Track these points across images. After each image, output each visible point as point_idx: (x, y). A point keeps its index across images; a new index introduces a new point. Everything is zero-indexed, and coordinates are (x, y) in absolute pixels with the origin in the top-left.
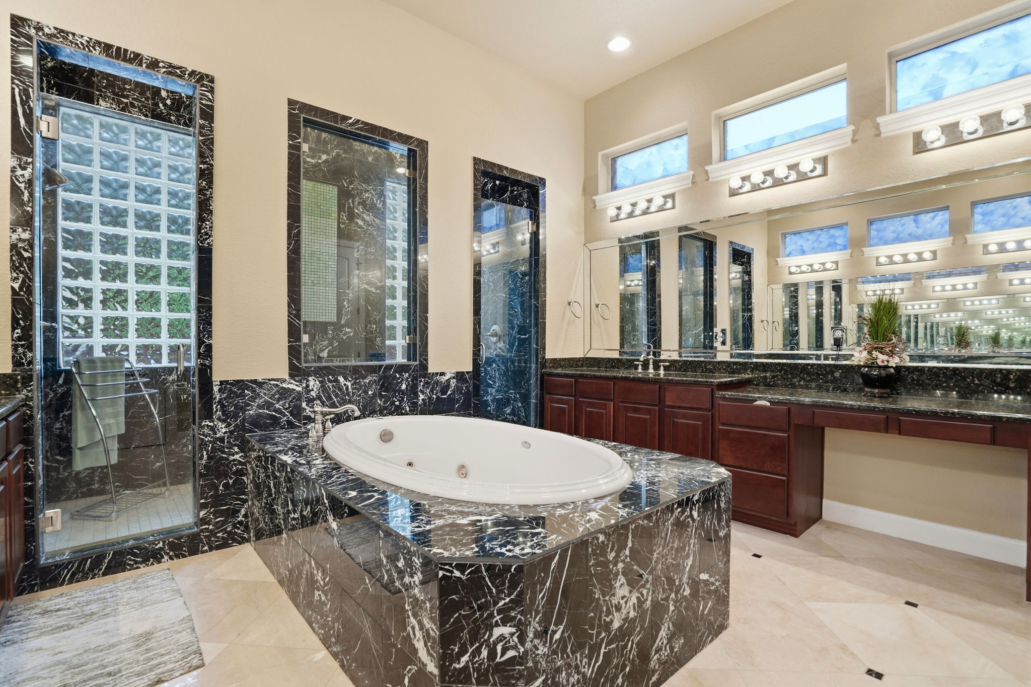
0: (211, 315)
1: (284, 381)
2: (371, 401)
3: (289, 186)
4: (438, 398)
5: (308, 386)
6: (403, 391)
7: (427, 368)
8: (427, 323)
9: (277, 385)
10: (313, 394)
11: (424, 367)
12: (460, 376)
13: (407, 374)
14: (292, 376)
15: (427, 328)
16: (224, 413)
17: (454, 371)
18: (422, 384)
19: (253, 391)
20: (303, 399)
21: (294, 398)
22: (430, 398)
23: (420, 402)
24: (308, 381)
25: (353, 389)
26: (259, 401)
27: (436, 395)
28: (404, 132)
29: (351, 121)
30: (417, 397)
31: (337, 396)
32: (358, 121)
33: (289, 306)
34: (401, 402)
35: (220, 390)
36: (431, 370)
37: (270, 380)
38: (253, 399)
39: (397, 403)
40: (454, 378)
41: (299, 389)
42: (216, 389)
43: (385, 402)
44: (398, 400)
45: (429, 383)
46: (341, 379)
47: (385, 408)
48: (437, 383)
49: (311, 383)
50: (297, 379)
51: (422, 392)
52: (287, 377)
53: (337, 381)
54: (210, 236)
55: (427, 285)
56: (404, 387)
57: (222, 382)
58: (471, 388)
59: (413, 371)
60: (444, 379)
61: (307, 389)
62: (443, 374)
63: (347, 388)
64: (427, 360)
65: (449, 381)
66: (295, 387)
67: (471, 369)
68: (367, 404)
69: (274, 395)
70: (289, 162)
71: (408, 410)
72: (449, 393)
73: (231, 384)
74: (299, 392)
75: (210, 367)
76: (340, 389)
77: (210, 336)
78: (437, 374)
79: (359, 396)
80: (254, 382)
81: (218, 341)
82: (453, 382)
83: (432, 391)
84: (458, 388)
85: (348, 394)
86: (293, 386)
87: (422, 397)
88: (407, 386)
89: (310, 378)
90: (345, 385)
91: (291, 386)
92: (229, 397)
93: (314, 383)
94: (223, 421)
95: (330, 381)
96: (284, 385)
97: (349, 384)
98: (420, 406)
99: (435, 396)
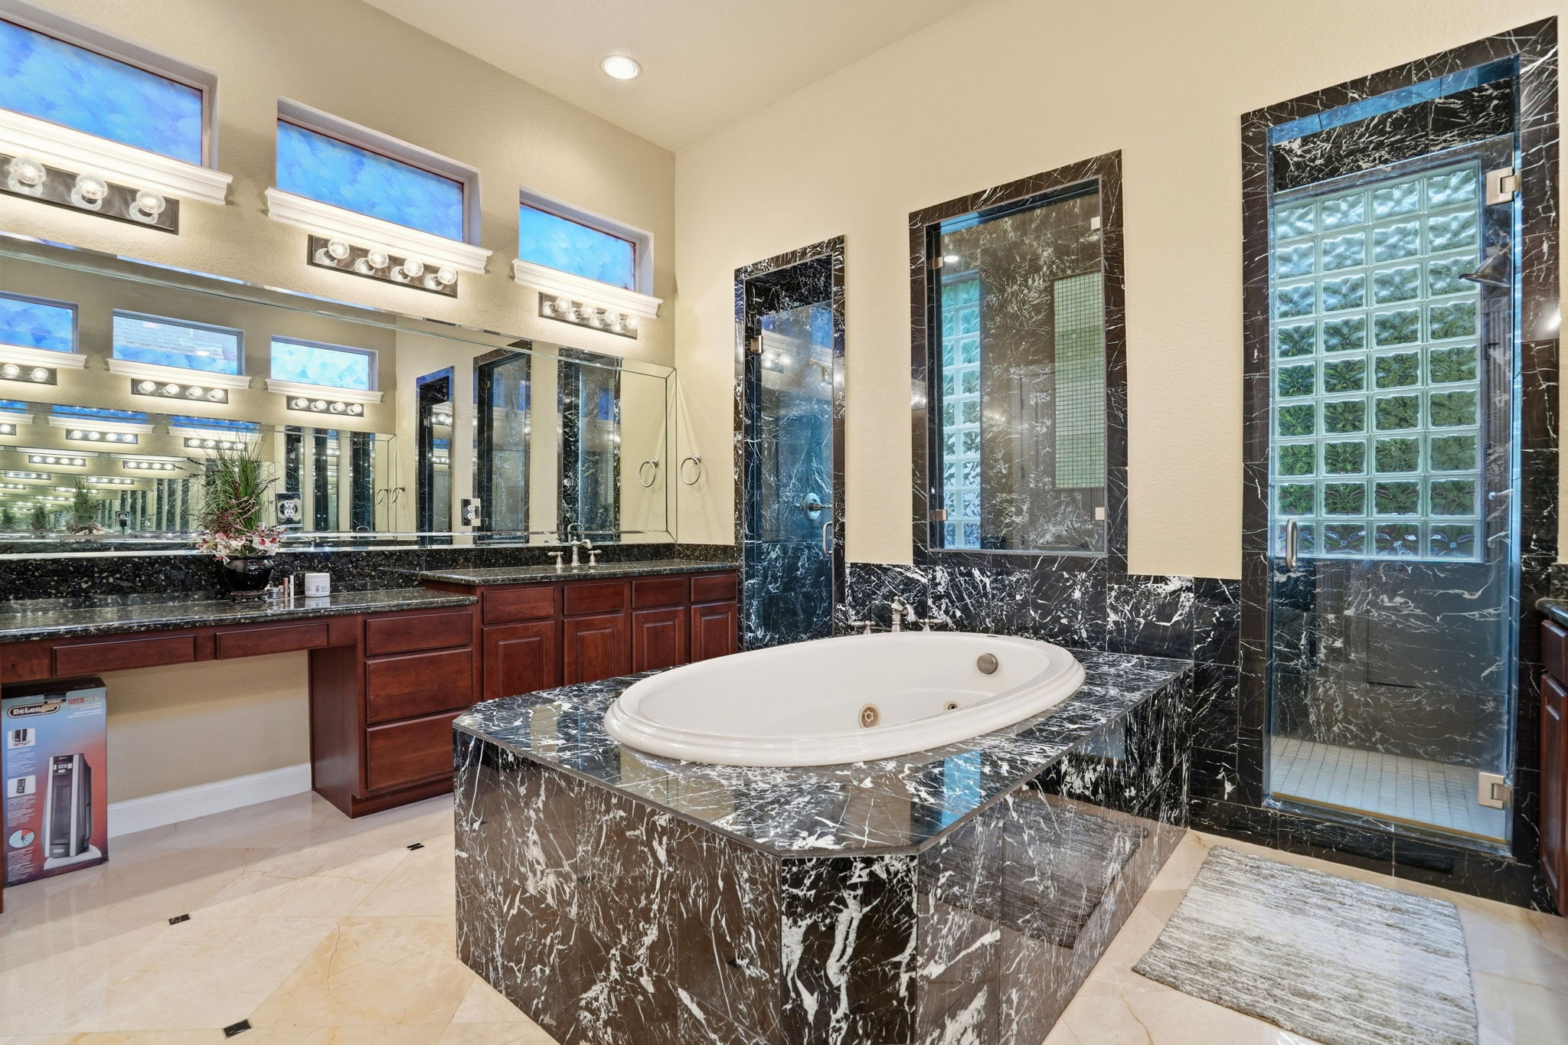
0: (844, 492)
1: (908, 569)
2: (1019, 610)
3: (912, 323)
4: (1148, 624)
5: (934, 578)
6: (1075, 603)
7: (1125, 567)
8: (1126, 483)
9: (901, 573)
10: (941, 589)
11: (1117, 564)
12: (1205, 589)
13: (1084, 575)
14: (917, 563)
15: (1125, 493)
16: (854, 597)
17: (1191, 576)
18: (1113, 594)
19: (879, 578)
20: (929, 595)
21: (919, 591)
22: (1131, 622)
23: (1110, 626)
24: (934, 571)
25: (993, 589)
26: (884, 590)
27: (1145, 617)
28: (1071, 162)
29: (985, 196)
30: (1106, 616)
31: (970, 596)
32: (996, 188)
33: (914, 475)
34: (1070, 619)
35: (851, 573)
36: (1134, 569)
37: (894, 566)
38: (879, 586)
39: (1064, 621)
40: (1189, 589)
41: (924, 581)
42: (848, 571)
43: (1043, 616)
44: (1066, 616)
45: (1131, 594)
46: (976, 572)
47: (1043, 626)
48: (1148, 595)
49: (939, 574)
50: (922, 567)
51: (1115, 610)
52: (911, 564)
53: (970, 574)
54: (843, 407)
55: (1125, 413)
56: (1077, 595)
57: (853, 565)
58: (1237, 617)
59: (1095, 569)
60: (1164, 589)
61: (935, 584)
62: (1162, 579)
63: (984, 586)
64: (1124, 551)
65: (1176, 594)
66: (920, 578)
67: (1238, 575)
68: (1013, 615)
69: (898, 585)
70: (912, 292)
71: (1084, 635)
72: (1175, 619)
73: (859, 567)
74: (924, 585)
75: (843, 547)
76: (975, 588)
77: (843, 514)
78: (1147, 578)
79: (1002, 600)
80: (879, 567)
81: (851, 520)
82: (1188, 600)
83: (1136, 609)
84: (1198, 613)
85: (986, 595)
86: (917, 575)
87: (1113, 617)
88: (1083, 594)
89: (937, 568)
90: (981, 581)
91: (916, 576)
92: (858, 582)
93: (941, 575)
94: (854, 608)
95: (961, 574)
96: (909, 574)
97: (987, 581)
98: (1110, 632)
99: (1143, 621)
